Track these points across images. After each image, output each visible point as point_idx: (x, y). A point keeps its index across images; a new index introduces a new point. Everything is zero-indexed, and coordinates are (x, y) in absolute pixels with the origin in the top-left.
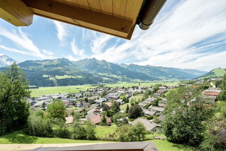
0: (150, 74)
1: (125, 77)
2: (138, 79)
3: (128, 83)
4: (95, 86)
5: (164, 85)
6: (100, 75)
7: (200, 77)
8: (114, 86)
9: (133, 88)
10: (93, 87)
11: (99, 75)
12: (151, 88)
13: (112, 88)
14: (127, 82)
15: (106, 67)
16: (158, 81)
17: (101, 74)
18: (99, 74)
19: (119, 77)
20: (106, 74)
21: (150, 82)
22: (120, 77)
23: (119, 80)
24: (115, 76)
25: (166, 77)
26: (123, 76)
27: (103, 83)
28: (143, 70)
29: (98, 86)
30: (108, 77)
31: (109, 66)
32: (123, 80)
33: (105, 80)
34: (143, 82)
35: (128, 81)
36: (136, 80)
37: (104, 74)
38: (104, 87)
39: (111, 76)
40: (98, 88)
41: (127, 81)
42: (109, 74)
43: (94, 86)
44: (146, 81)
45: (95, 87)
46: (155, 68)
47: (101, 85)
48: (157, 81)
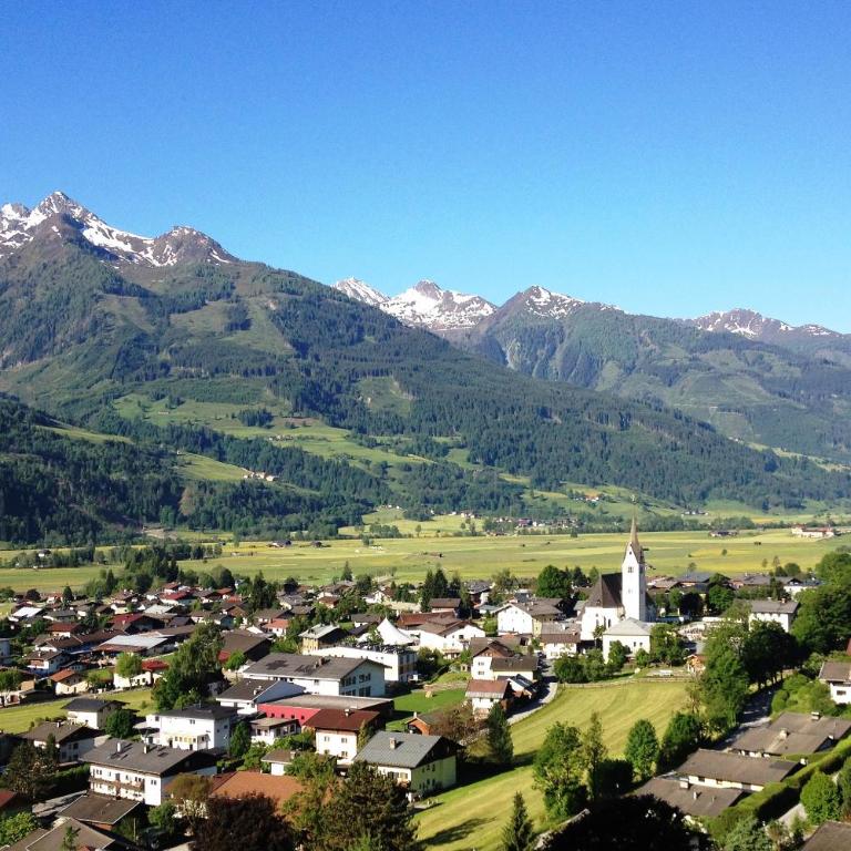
0: (758, 417)
1: (459, 458)
2: (612, 490)
3: (489, 527)
4: (74, 562)
8: (314, 564)
9: (550, 589)
10: (52, 583)
11: (123, 427)
12: (776, 592)
13: (291, 587)
14: (479, 524)
15: (212, 318)
17: (160, 415)
18: (127, 409)
19: (377, 456)
20: (221, 418)
21: (759, 519)
22: (392, 458)
23: (387, 498)
24: (327, 441)
26: (426, 448)
28: (671, 377)
29: (118, 568)
30: (249, 454)
31: (258, 316)
32: (436, 495)
33: (204, 486)
34: (674, 526)
35: (496, 505)
36: (594, 492)
37: (192, 414)
38: (192, 580)
39: (280, 436)
40: (111, 585)
41: (479, 508)
42: (264, 419)
43: (60, 563)
44: (708, 517)
45: (80, 578)
46: (828, 355)
47: (156, 555)
48: (838, 514)
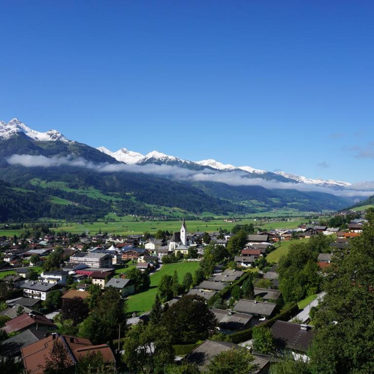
1: (133, 199)
3: (141, 219)
4: (17, 228)
5: (260, 230)
6: (37, 188)
7: (358, 205)
8: (91, 229)
9: (160, 237)
10: (10, 234)
11: (32, 187)
12: (222, 237)
14: (139, 218)
16: (242, 216)
18: (34, 183)
19: (109, 198)
20: (62, 186)
21: (216, 217)
22: (113, 199)
23: (111, 210)
24: (95, 194)
25: (263, 204)
26: (123, 196)
27: (50, 216)
29: (31, 230)
30: (70, 197)
33: (58, 206)
34: (193, 219)
35: (143, 213)
36: (171, 210)
37: (54, 185)
38: (54, 234)
39: (79, 192)
40: (28, 234)
41: (138, 214)
42: (76, 187)
43: (14, 228)
44: (202, 216)
47: (42, 226)
48: (236, 216)
